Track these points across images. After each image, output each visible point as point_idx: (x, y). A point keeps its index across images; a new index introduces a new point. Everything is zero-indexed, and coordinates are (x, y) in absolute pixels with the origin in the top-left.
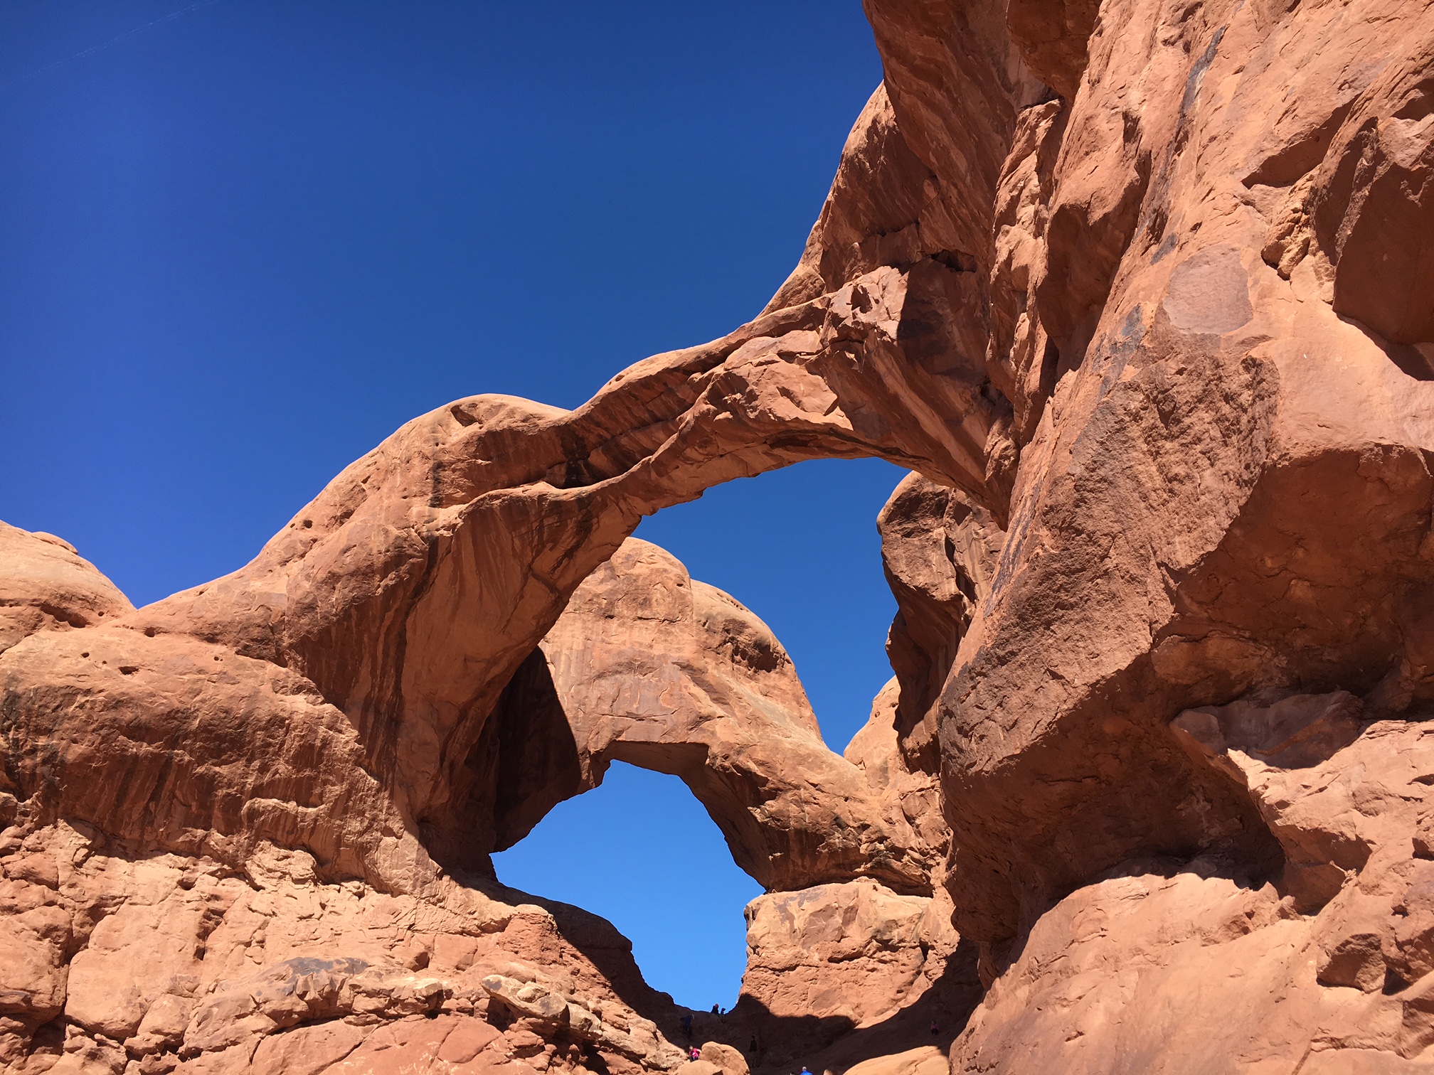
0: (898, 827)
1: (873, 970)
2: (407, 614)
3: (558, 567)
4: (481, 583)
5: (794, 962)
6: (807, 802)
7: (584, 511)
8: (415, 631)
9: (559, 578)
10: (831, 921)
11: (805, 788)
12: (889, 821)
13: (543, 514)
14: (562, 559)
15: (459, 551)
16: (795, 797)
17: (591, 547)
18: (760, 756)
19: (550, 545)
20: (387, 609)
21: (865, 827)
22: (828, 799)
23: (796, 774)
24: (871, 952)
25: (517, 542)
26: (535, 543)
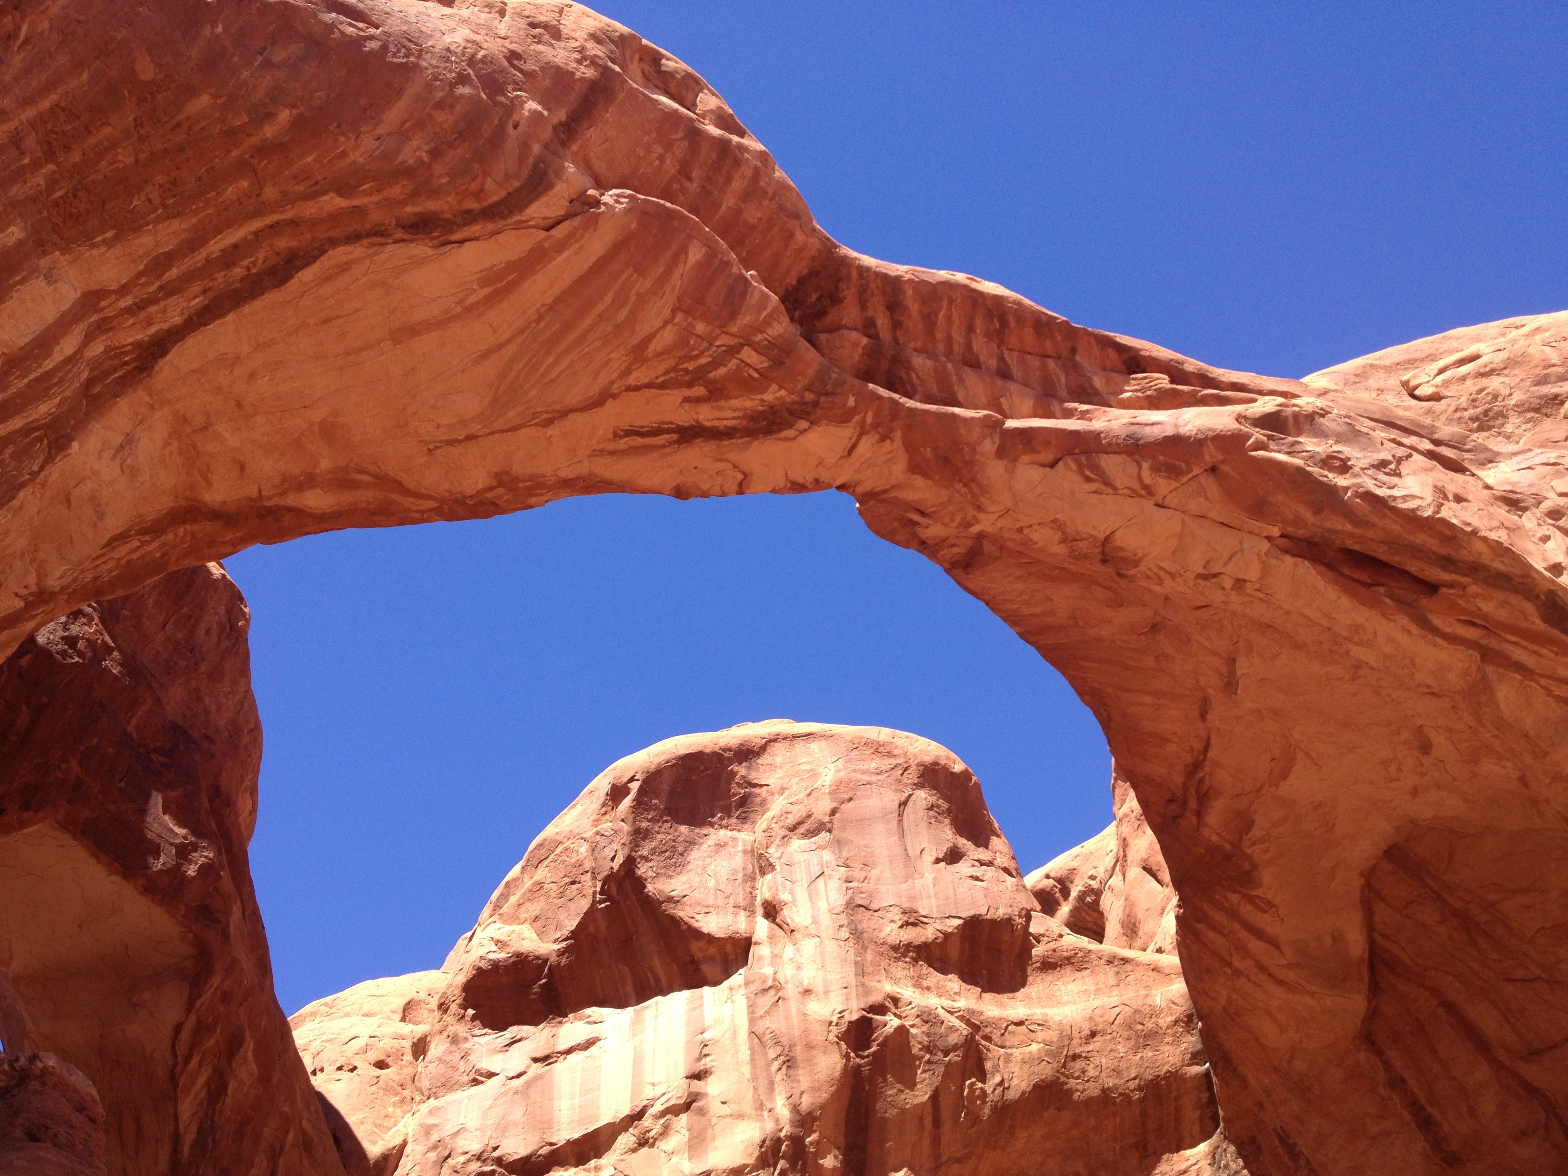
2: (355, 238)
3: (638, 434)
4: (522, 331)
7: (809, 397)
8: (326, 279)
9: (612, 453)
13: (759, 337)
14: (669, 431)
15: (560, 247)
17: (732, 456)
19: (699, 391)
20: (344, 189)
25: (668, 336)
26: (691, 366)
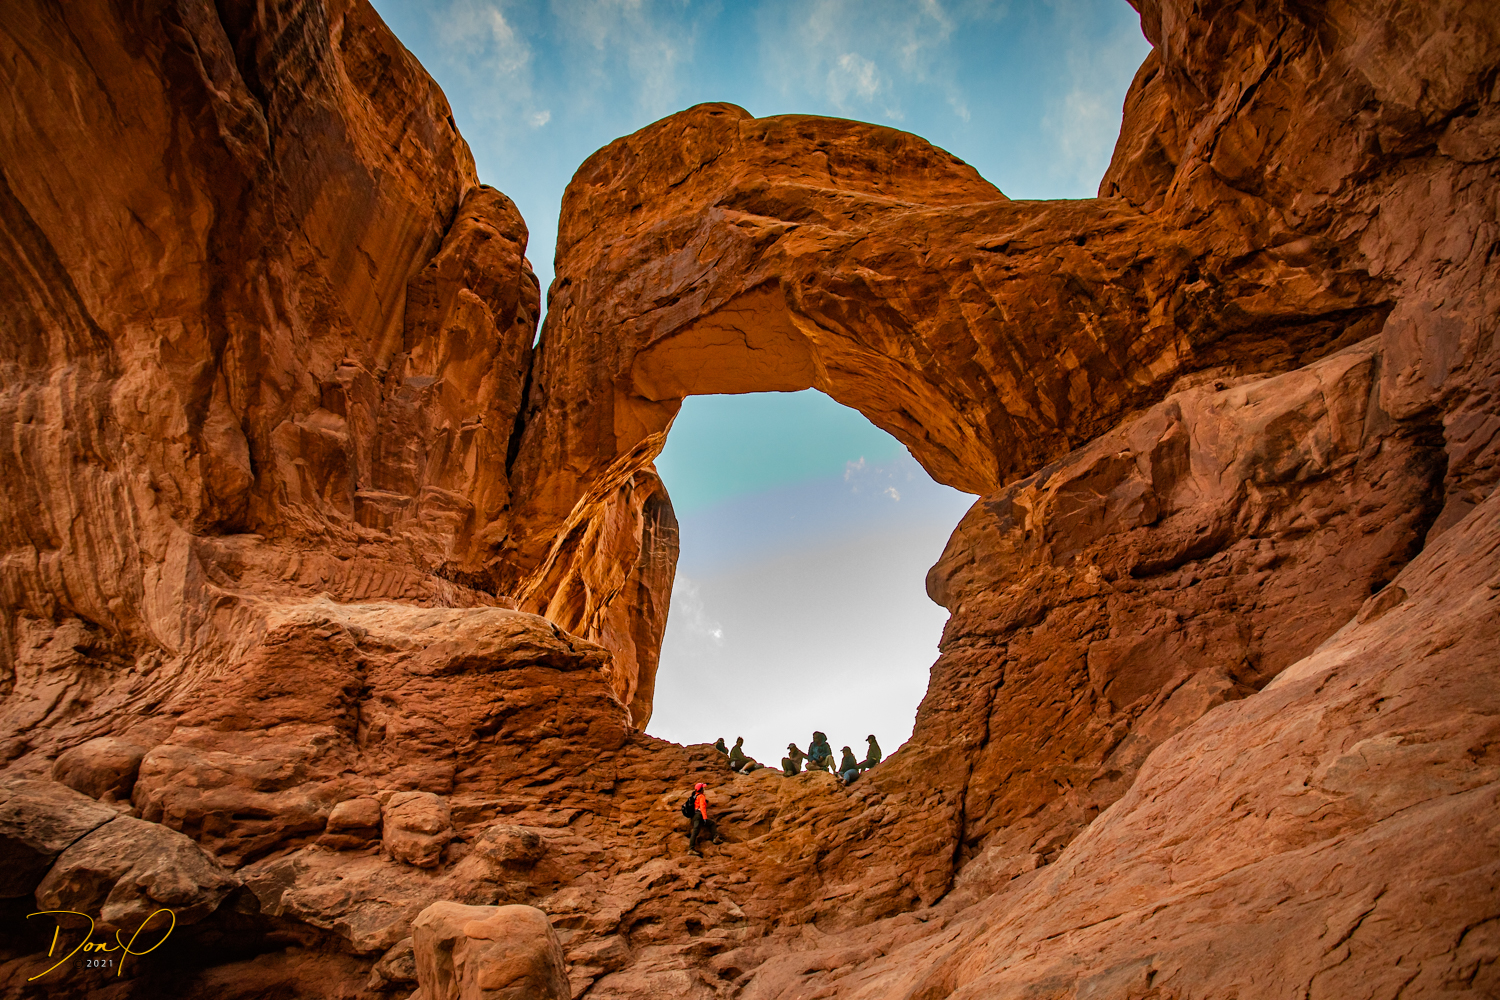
0: (1220, 217)
1: (1274, 564)
5: (1037, 602)
6: (995, 284)
10: (1119, 490)
11: (981, 261)
12: (1197, 218)
16: (970, 286)
18: (875, 251)
21: (1140, 267)
22: (1037, 259)
23: (956, 247)
24: (1255, 521)
